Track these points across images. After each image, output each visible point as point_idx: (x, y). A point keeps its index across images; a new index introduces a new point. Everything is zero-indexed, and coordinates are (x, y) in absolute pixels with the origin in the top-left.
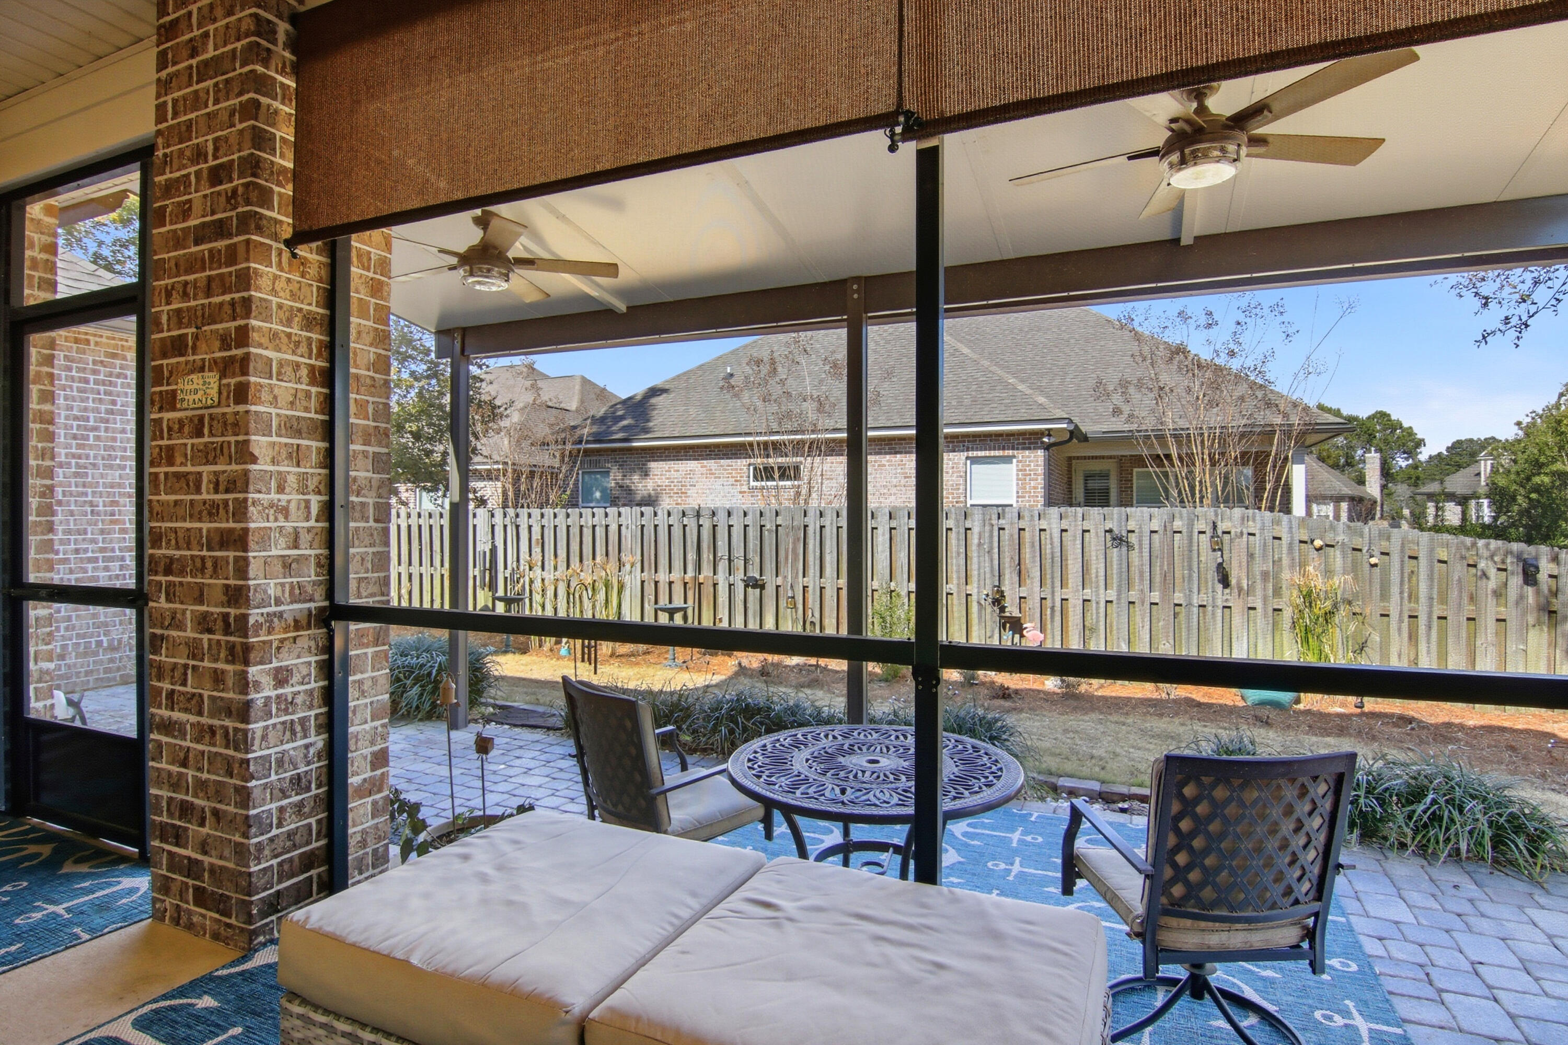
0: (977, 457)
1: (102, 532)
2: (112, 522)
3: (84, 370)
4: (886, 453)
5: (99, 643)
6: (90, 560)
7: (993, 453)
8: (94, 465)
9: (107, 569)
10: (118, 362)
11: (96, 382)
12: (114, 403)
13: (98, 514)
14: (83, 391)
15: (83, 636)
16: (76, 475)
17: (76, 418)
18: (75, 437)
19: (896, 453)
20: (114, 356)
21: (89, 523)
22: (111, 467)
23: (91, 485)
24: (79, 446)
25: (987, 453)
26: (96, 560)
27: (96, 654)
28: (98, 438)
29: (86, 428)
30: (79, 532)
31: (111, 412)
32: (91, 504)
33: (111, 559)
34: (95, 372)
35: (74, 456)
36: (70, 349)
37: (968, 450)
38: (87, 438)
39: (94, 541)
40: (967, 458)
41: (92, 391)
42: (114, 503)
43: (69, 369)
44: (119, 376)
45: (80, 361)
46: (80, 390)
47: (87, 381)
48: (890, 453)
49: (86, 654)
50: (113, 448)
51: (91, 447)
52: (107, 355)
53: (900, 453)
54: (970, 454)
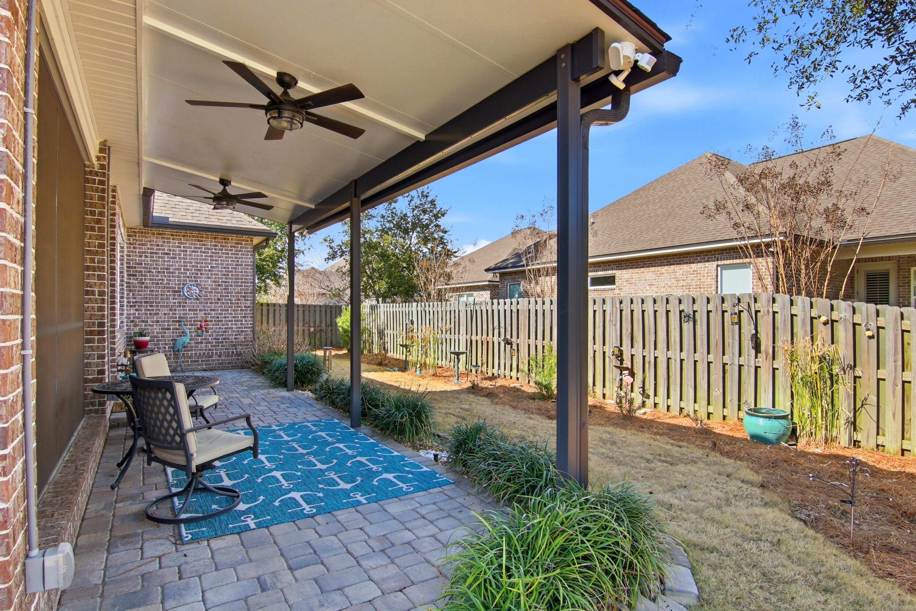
0: (724, 265)
1: (234, 310)
2: (238, 307)
3: (227, 250)
4: (665, 265)
5: (233, 352)
6: (230, 321)
7: (735, 261)
8: (231, 286)
9: (236, 324)
10: (239, 246)
11: (232, 254)
12: (238, 261)
13: (233, 304)
14: (227, 257)
15: (227, 349)
16: (225, 289)
17: (225, 268)
18: (224, 275)
19: (671, 265)
20: (238, 244)
21: (229, 307)
22: (237, 286)
23: (230, 293)
24: (226, 278)
25: (731, 262)
26: (232, 321)
27: (232, 356)
28: (232, 275)
29: (228, 271)
30: (226, 310)
31: (237, 265)
32: (230, 300)
33: (238, 321)
34: (231, 250)
35: (224, 282)
36: (222, 242)
37: (718, 260)
38: (228, 275)
39: (231, 314)
40: (717, 266)
41: (230, 257)
42: (239, 300)
43: (222, 250)
44: (240, 251)
45: (226, 246)
46: (226, 257)
47: (228, 254)
48: (667, 265)
49: (228, 356)
50: (238, 279)
51: (230, 279)
52: (236, 243)
53: (674, 264)
54: (719, 263)
